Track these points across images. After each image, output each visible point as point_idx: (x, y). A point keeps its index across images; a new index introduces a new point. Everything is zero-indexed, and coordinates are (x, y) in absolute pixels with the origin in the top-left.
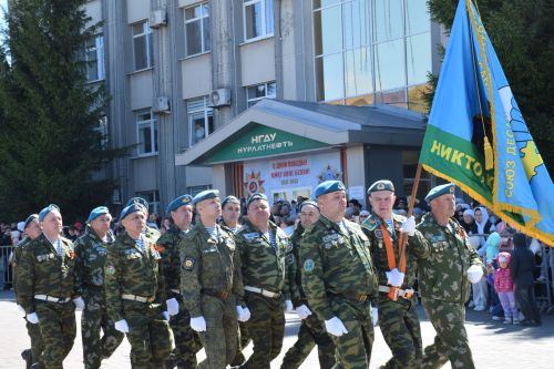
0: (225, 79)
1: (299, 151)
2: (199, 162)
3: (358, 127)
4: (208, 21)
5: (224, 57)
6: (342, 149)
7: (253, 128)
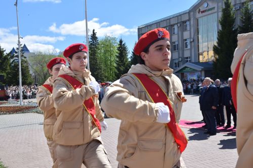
0: (181, 56)
1: (193, 71)
3: (202, 68)
4: (177, 45)
5: (181, 52)
6: (201, 71)
7: (186, 67)
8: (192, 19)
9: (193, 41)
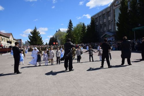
0: (107, 29)
1: (110, 37)
2: (102, 37)
3: (113, 34)
4: (106, 24)
5: (107, 27)
8: (111, 10)
9: (112, 21)
